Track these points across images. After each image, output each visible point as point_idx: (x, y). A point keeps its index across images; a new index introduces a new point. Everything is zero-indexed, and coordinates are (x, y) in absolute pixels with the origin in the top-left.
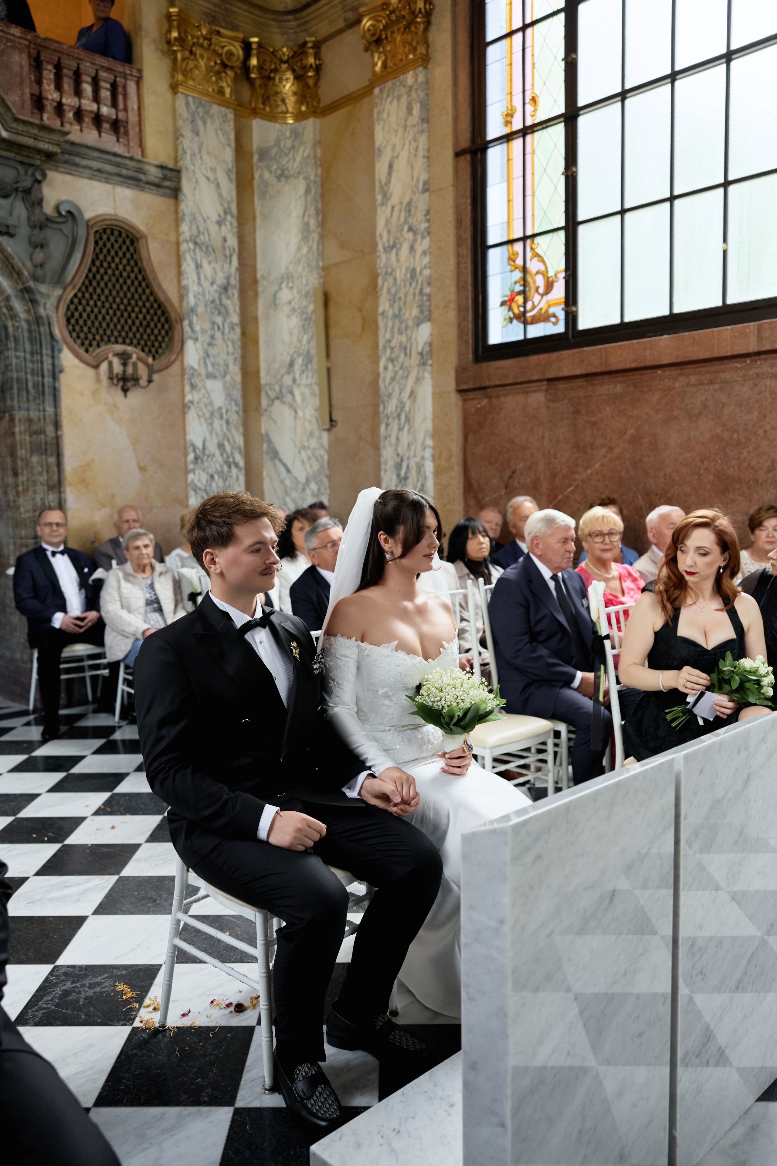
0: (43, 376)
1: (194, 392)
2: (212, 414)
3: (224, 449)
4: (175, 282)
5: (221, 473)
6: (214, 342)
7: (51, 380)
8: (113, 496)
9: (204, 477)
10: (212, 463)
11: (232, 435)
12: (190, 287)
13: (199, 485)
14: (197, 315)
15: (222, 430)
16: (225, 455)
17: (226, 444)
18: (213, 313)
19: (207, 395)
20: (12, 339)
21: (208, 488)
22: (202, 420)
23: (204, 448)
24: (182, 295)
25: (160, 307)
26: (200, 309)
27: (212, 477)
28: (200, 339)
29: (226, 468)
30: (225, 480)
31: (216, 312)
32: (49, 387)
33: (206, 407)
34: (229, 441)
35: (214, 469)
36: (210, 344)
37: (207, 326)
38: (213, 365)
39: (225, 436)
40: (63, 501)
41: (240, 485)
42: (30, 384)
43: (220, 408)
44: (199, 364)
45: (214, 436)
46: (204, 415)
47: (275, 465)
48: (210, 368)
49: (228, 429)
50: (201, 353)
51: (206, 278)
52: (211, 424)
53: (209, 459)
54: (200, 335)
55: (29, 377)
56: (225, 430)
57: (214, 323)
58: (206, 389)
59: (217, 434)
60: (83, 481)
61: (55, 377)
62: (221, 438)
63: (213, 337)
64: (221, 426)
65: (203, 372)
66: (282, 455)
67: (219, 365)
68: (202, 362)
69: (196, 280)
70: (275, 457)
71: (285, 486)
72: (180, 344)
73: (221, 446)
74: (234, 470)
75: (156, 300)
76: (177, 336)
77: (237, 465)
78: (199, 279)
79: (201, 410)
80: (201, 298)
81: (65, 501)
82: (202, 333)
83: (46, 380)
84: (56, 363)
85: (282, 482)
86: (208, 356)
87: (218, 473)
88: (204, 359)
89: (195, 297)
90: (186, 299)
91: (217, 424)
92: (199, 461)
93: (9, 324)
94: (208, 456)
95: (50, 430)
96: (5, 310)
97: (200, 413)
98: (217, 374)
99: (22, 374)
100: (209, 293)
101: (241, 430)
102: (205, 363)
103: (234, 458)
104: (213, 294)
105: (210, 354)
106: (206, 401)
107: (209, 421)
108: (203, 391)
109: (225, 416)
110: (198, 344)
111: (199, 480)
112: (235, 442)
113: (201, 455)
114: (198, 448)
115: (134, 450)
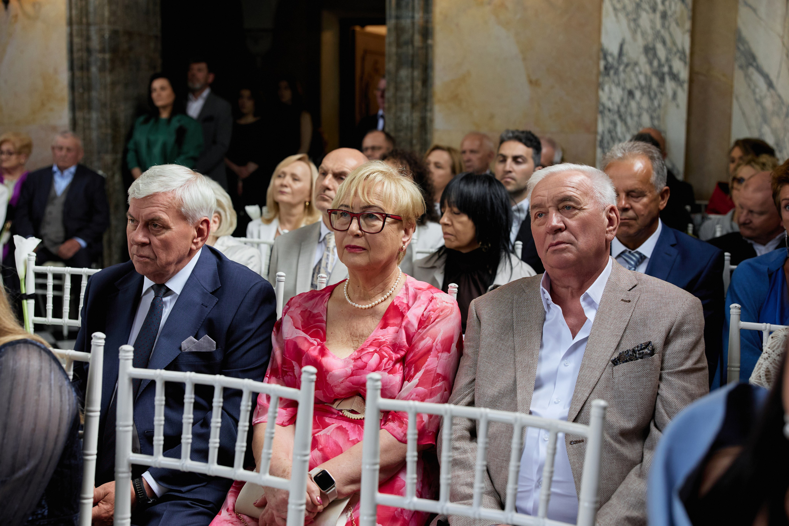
3: (655, 55)
5: (646, 89)
8: (492, 117)
9: (617, 94)
10: (633, 75)
11: (671, 34)
13: (609, 104)
15: (653, 28)
16: (655, 63)
17: (659, 46)
21: (622, 109)
22: (621, 16)
23: (621, 54)
27: (631, 94)
29: (655, 82)
30: (651, 99)
34: (664, 43)
35: (635, 82)
39: (657, 35)
40: (428, 121)
41: (678, 106)
45: (639, 36)
46: (624, 8)
47: (747, 76)
49: (663, 26)
52: (635, 20)
53: (629, 69)
56: (658, 26)
59: (643, 34)
60: (455, 98)
62: (650, 38)
64: (652, 21)
66: (762, 60)
70: (751, 64)
71: (763, 108)
73: (650, 51)
74: (670, 85)
77: (675, 77)
81: (432, 121)
85: (759, 102)
87: (642, 88)
91: (645, 19)
92: (612, 72)
94: (627, 65)
95: (417, 38)
97: (618, 6)
101: (688, 25)
103: (670, 67)
107: (634, 16)
109: (660, 7)
111: (609, 99)
112: (674, 43)
113: (615, 64)
114: (611, 55)
115: (524, 59)
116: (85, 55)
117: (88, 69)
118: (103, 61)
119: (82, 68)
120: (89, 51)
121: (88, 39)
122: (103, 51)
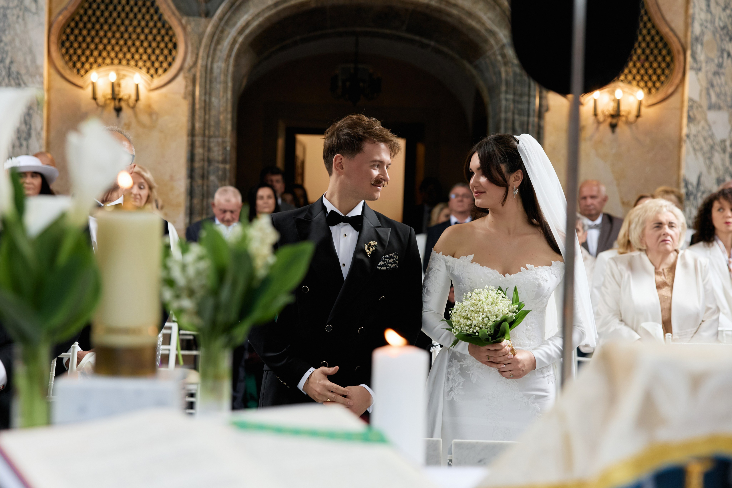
0: (529, 116)
1: (691, 125)
2: (712, 147)
4: (682, 11)
6: (722, 71)
7: (536, 119)
12: (697, 16)
14: (702, 44)
15: (723, 165)
18: (722, 40)
19: (707, 128)
20: (504, 83)
22: (699, 155)
23: (699, 183)
24: (688, 24)
25: (662, 39)
26: (708, 37)
28: (704, 69)
31: (728, 39)
32: (533, 126)
33: (705, 140)
36: (716, 73)
37: (714, 54)
38: (718, 95)
39: (727, 170)
42: (517, 124)
43: (723, 141)
44: (700, 95)
45: (713, 171)
46: (701, 149)
48: (714, 98)
50: (704, 84)
51: (717, 3)
52: (710, 159)
54: (704, 65)
55: (516, 117)
56: (728, 163)
57: (722, 51)
58: (706, 121)
59: (716, 169)
61: (540, 115)
62: (721, 173)
63: (720, 66)
64: (723, 160)
65: (705, 103)
67: (725, 95)
68: (704, 93)
69: (704, 7)
72: (680, 76)
75: (658, 33)
76: (678, 66)
78: (708, 6)
79: (698, 143)
80: (709, 25)
82: (707, 62)
83: (531, 119)
84: (544, 103)
86: (712, 85)
88: (708, 90)
89: (701, 25)
90: (690, 29)
91: (717, 158)
92: (692, 198)
93: (503, 70)
94: (703, 193)
96: (499, 58)
97: (697, 147)
98: (722, 104)
99: (510, 115)
100: (720, 19)
102: (708, 94)
104: (726, 20)
105: (715, 83)
106: (705, 134)
107: (708, 155)
108: (703, 123)
109: (729, 150)
110: (701, 75)
113: (694, 191)
114: (691, 184)
115: (618, 185)
116: (206, 164)
117: (208, 179)
118: (224, 170)
119: (203, 177)
120: (210, 161)
121: (209, 150)
122: (224, 161)
